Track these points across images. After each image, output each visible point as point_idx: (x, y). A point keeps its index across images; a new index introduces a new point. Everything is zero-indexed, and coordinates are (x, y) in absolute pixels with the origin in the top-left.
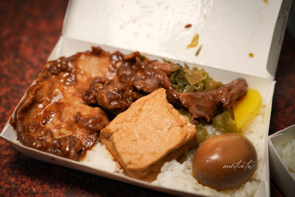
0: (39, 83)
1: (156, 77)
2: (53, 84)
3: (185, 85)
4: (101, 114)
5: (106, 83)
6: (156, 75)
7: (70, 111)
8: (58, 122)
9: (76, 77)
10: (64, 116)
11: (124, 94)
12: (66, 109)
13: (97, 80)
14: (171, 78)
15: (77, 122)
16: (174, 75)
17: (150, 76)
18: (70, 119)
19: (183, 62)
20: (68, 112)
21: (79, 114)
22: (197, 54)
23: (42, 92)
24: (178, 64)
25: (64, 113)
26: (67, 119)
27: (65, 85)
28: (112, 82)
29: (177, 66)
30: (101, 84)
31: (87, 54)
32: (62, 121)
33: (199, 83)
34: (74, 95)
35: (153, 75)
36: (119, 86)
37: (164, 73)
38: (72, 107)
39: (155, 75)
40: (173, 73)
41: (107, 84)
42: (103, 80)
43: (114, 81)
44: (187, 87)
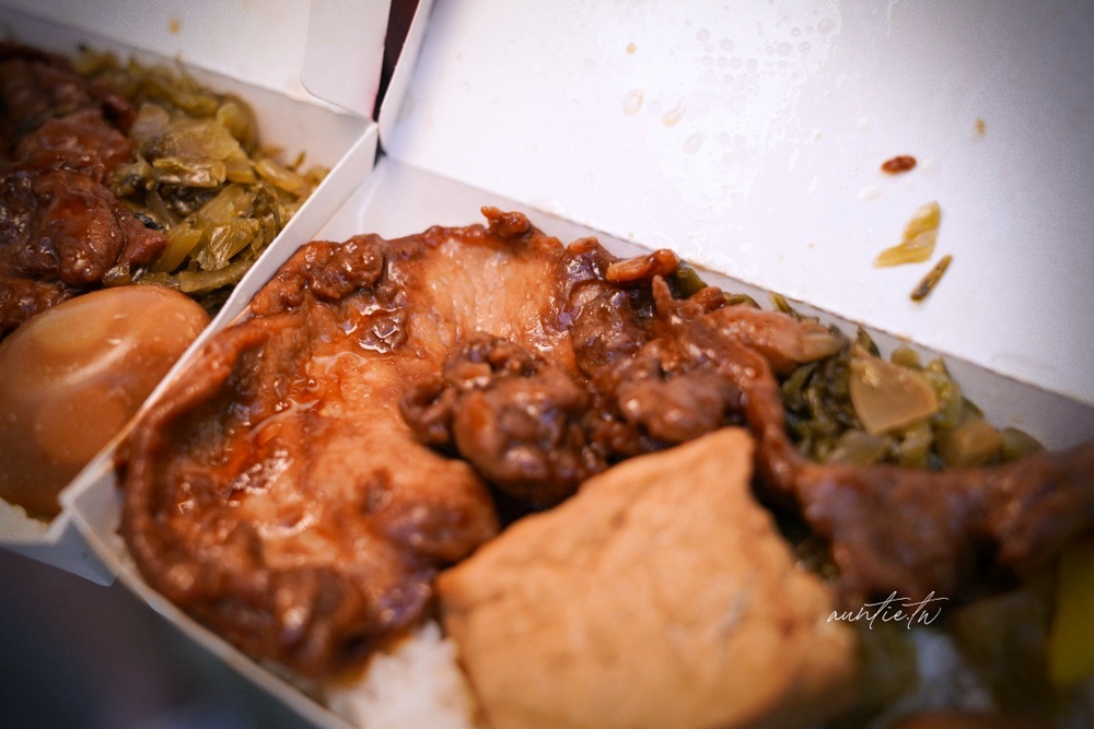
0: (257, 322)
1: (720, 370)
2: (311, 335)
3: (844, 428)
4: (469, 490)
5: (512, 366)
6: (724, 363)
7: (349, 460)
8: (294, 497)
9: (405, 324)
10: (320, 472)
11: (574, 428)
12: (338, 446)
13: (476, 348)
14: (787, 386)
15: (365, 508)
16: (802, 374)
17: (696, 364)
18: (341, 494)
19: (855, 323)
20: (341, 461)
21: (383, 478)
22: (921, 294)
23: (264, 358)
24: (834, 330)
25: (323, 463)
26: (328, 490)
27: (356, 348)
28: (541, 366)
29: (826, 337)
30: (485, 368)
31: (467, 237)
32: (309, 493)
33: (913, 426)
34: (380, 393)
35: (708, 364)
36: (562, 386)
37: (762, 360)
38: (359, 441)
39: (716, 364)
40: (800, 365)
41: (512, 370)
42: (500, 352)
43: (546, 364)
44: (852, 437)
